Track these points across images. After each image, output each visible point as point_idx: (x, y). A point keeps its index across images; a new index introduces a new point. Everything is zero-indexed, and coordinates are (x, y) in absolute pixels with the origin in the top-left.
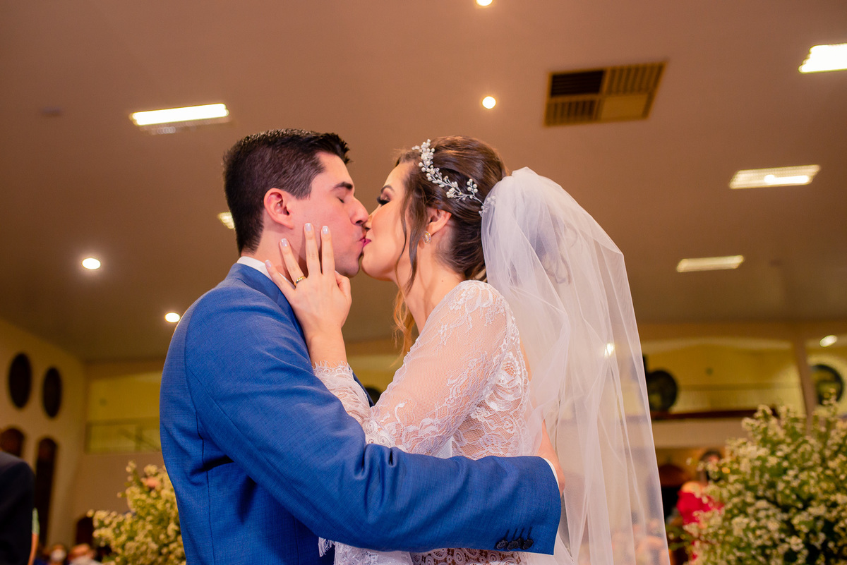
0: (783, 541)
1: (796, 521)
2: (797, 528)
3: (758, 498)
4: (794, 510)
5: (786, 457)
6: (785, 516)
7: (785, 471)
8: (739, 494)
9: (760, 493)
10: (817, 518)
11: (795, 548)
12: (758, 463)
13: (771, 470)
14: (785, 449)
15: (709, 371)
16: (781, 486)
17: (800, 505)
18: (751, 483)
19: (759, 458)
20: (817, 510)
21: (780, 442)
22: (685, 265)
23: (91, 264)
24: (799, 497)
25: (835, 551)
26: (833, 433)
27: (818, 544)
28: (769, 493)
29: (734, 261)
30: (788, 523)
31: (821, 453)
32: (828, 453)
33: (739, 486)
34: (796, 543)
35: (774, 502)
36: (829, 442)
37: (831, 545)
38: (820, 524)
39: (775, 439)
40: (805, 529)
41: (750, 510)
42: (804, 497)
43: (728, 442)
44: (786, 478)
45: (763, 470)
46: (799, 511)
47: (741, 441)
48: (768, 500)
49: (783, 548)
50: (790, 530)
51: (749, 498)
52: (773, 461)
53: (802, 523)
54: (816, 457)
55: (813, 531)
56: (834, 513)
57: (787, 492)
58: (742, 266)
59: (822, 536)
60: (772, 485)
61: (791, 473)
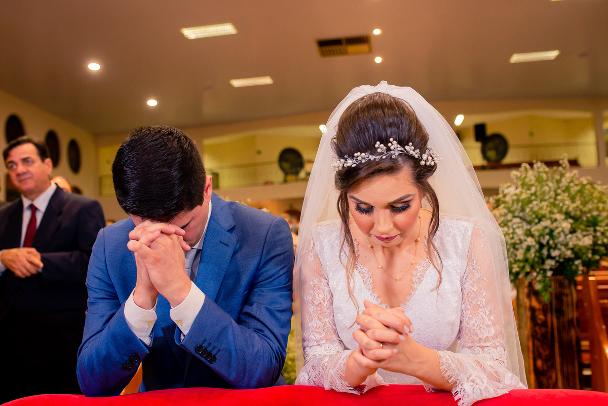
0: (525, 240)
1: (533, 229)
2: (533, 233)
3: (515, 217)
4: (533, 224)
5: (535, 194)
6: (529, 227)
7: (530, 202)
8: (505, 215)
9: (516, 214)
10: (546, 228)
11: (530, 244)
12: (515, 197)
13: (523, 201)
14: (533, 189)
15: (531, 134)
16: (528, 210)
17: (537, 221)
18: (512, 209)
19: (516, 195)
20: (546, 223)
21: (532, 185)
22: (516, 58)
23: (94, 67)
24: (537, 217)
25: (553, 245)
26: (563, 180)
27: (544, 242)
28: (521, 215)
29: (552, 54)
30: (529, 230)
31: (555, 191)
32: (559, 191)
33: (505, 211)
34: (530, 241)
35: (523, 219)
36: (561, 185)
37: (551, 242)
38: (547, 231)
39: (530, 183)
40: (537, 234)
41: (510, 224)
42: (540, 216)
43: (501, 185)
44: (531, 206)
45: (518, 201)
46: (536, 224)
47: (508, 184)
48: (521, 218)
49: (524, 245)
50: (529, 234)
51: (509, 217)
52: (524, 196)
53: (535, 230)
54: (552, 194)
55: (542, 235)
56: (555, 225)
57: (531, 213)
58: (558, 58)
59: (547, 237)
60: (523, 210)
61: (535, 203)
